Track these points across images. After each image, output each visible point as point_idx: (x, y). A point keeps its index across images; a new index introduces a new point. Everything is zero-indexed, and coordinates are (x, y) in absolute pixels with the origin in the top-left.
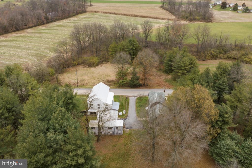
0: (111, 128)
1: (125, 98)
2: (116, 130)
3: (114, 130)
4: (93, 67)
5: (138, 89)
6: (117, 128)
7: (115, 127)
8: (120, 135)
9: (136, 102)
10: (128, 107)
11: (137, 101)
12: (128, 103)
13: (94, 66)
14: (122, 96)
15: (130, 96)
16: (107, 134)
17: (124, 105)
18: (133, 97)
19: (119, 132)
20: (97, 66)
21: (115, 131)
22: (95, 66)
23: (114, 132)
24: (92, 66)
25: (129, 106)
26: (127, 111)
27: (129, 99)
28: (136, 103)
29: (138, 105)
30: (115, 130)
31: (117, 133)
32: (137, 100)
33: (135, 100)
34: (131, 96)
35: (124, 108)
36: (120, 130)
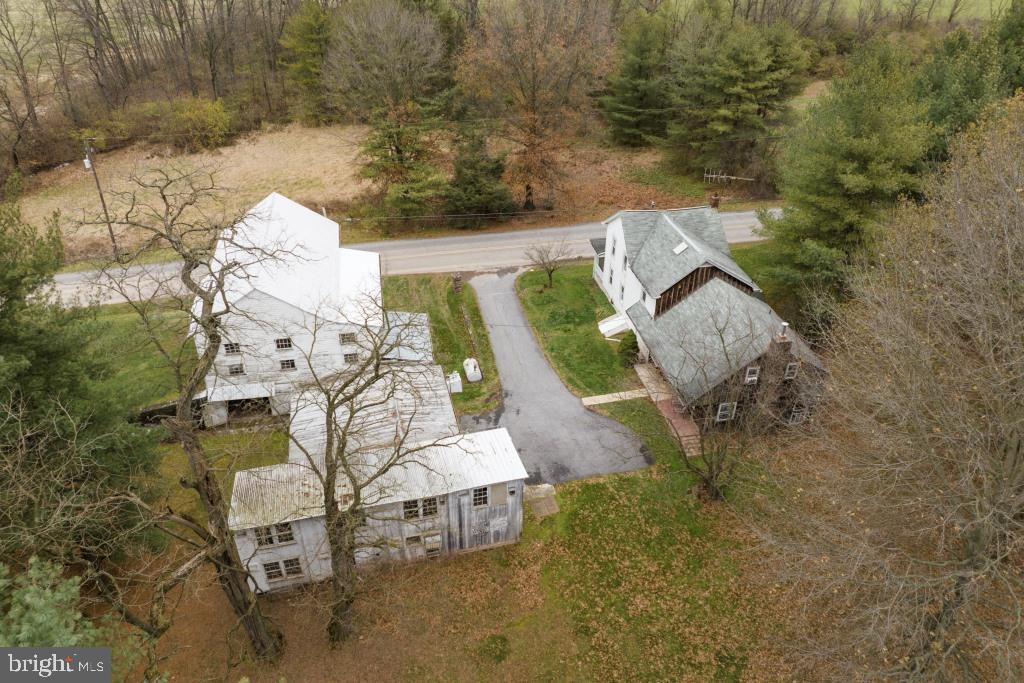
0: (431, 505)
1: (444, 287)
2: (473, 515)
3: (454, 520)
4: (206, 151)
5: (504, 231)
6: (481, 495)
7: (466, 492)
8: (500, 544)
9: (523, 302)
10: (484, 338)
11: (528, 293)
12: (476, 312)
13: (206, 146)
14: (425, 280)
15: (471, 274)
16: (398, 557)
17: (452, 327)
18: (496, 276)
19: (498, 524)
20: (225, 145)
21: (466, 523)
22: (217, 145)
23: (455, 529)
24: (199, 145)
25: (488, 328)
26: (485, 360)
27: (471, 288)
28: (528, 308)
29: (543, 315)
30: (466, 515)
31: (482, 536)
32: (522, 288)
33: (511, 294)
34: (479, 269)
35: (458, 346)
36: (504, 511)
